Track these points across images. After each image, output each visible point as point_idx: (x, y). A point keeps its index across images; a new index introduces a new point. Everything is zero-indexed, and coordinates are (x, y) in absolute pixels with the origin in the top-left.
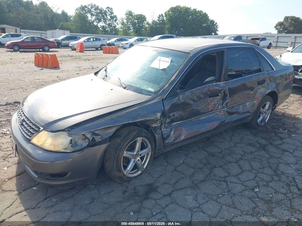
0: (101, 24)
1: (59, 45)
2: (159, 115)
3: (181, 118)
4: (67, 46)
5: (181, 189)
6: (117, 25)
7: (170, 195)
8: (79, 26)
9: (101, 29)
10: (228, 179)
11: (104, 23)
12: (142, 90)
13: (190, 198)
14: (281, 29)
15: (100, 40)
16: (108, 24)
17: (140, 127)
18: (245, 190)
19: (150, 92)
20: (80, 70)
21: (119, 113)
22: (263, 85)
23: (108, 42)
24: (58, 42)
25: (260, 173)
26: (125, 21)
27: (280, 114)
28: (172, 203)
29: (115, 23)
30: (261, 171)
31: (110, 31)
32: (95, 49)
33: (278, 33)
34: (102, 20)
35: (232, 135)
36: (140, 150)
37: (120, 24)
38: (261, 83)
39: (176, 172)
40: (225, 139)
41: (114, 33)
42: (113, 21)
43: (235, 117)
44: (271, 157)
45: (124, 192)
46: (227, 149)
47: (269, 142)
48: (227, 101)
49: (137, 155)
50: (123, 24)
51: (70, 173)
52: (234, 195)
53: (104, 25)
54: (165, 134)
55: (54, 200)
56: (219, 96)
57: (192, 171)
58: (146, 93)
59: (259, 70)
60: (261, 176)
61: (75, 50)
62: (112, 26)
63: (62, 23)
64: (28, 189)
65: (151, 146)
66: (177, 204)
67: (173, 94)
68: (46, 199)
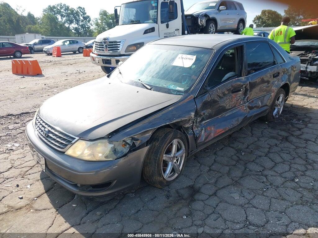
0: (73, 26)
1: (31, 50)
2: (193, 114)
3: (210, 116)
4: (40, 51)
5: (224, 187)
6: (90, 25)
7: (215, 194)
8: (49, 28)
9: (73, 31)
10: (266, 172)
11: (76, 24)
12: (169, 90)
13: (236, 196)
14: (259, 23)
15: (77, 42)
16: (81, 26)
17: (173, 128)
18: (286, 182)
19: (179, 91)
20: (67, 76)
21: (156, 115)
22: (278, 77)
23: (86, 44)
24: (30, 47)
25: (293, 163)
26: (99, 21)
27: (289, 106)
28: (221, 202)
29: (88, 24)
30: (292, 161)
31: (84, 33)
32: (72, 53)
33: (256, 27)
34: (74, 21)
35: (252, 130)
36: (177, 152)
37: (95, 25)
38: (276, 76)
39: (212, 172)
40: (246, 135)
41: (88, 35)
42: (86, 22)
43: (255, 112)
44: (297, 147)
45: (168, 197)
46: (252, 144)
47: (289, 133)
48: (248, 95)
49: (174, 157)
50: (97, 24)
51: (116, 181)
52: (278, 187)
53: (77, 26)
54: (197, 133)
55: (98, 213)
56: (241, 91)
57: (227, 168)
58: (175, 93)
59: (274, 63)
60: (296, 166)
61: (51, 54)
62: (85, 27)
63: (30, 26)
64: (63, 205)
65: (185, 147)
66: (226, 202)
67: (203, 91)
68: (88, 214)
